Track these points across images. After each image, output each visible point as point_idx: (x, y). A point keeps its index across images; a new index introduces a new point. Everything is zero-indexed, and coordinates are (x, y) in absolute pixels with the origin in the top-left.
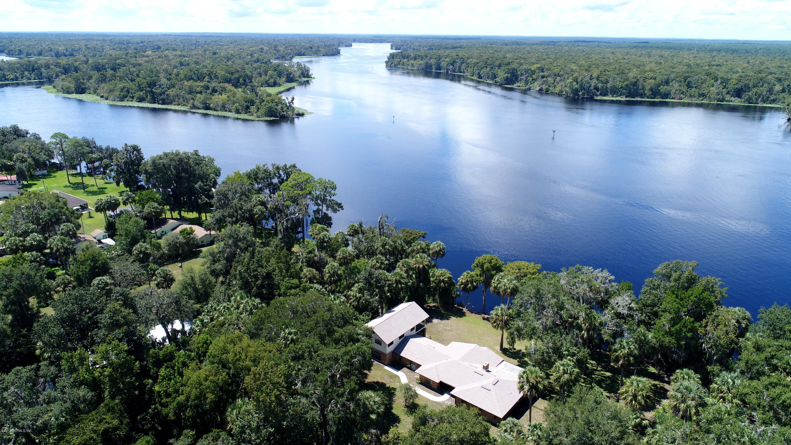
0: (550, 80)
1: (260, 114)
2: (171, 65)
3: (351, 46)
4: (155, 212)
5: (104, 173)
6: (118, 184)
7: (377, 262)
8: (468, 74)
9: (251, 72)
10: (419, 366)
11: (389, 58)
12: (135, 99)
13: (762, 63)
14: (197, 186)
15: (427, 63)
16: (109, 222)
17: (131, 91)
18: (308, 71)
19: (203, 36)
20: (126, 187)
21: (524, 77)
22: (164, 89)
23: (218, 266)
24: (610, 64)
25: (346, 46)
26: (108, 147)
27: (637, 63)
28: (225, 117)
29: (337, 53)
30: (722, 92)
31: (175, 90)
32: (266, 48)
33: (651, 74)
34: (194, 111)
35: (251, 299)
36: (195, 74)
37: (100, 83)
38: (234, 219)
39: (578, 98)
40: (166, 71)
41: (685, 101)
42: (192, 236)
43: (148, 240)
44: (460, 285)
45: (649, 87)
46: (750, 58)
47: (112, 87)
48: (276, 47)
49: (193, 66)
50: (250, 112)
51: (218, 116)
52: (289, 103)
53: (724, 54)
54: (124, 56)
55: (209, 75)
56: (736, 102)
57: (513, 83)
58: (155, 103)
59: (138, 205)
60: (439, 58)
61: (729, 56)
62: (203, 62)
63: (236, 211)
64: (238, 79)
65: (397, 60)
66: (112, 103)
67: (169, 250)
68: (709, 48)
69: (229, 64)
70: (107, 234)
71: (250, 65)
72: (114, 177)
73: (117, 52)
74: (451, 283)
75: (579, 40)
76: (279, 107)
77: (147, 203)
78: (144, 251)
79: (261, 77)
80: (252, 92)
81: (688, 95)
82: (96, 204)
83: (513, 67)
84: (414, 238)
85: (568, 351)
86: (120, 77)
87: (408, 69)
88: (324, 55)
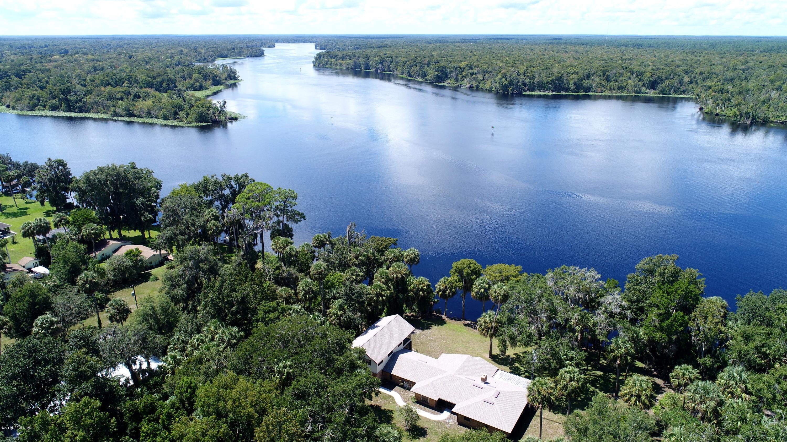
0: (480, 76)
1: (191, 120)
2: (83, 70)
3: (274, 46)
4: (95, 234)
5: (24, 191)
6: (42, 203)
7: (352, 274)
8: (397, 73)
9: (174, 76)
10: (412, 384)
11: (316, 58)
12: (47, 107)
13: (667, 57)
14: (138, 202)
15: (355, 63)
16: (38, 247)
17: (42, 99)
18: (234, 73)
19: (114, 39)
20: (53, 206)
21: (453, 75)
22: (80, 96)
23: (179, 291)
24: (532, 60)
25: (269, 47)
26: (26, 162)
27: (557, 59)
28: (151, 124)
29: (261, 54)
30: (639, 85)
31: (93, 97)
32: (185, 51)
33: (573, 69)
34: (116, 118)
35: (227, 327)
36: (112, 79)
37: (4, 91)
38: (186, 236)
39: (508, 94)
40: (79, 76)
41: (606, 94)
42: (139, 258)
43: (90, 266)
44: (438, 292)
45: (573, 81)
46: (655, 52)
47: (18, 95)
48: (196, 49)
49: (109, 70)
50: (178, 118)
51: (144, 123)
52: (221, 107)
53: (632, 49)
54: (28, 62)
55: (129, 80)
56: (651, 93)
57: (443, 81)
58: (71, 111)
59: (72, 227)
60: (368, 57)
61: (636, 51)
62: (120, 66)
63: (188, 228)
64: (161, 84)
65: (324, 60)
66: (20, 113)
67: (115, 276)
68: (616, 44)
69: (148, 67)
70: (37, 261)
71: (171, 68)
72: (38, 196)
73: (20, 58)
74: (429, 290)
75: (498, 37)
76: (211, 112)
77: (84, 224)
78: (91, 281)
79: (185, 80)
80: (179, 96)
81: (609, 88)
82: (23, 228)
83: (442, 64)
84: (386, 246)
85: (566, 355)
86: (27, 84)
87: (336, 69)
88: (248, 57)
